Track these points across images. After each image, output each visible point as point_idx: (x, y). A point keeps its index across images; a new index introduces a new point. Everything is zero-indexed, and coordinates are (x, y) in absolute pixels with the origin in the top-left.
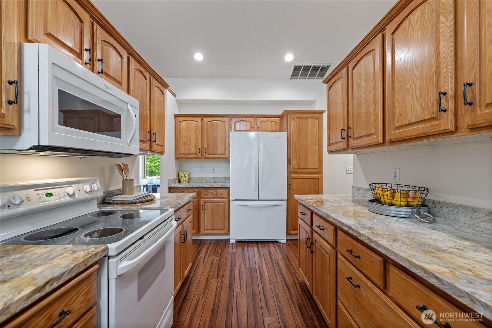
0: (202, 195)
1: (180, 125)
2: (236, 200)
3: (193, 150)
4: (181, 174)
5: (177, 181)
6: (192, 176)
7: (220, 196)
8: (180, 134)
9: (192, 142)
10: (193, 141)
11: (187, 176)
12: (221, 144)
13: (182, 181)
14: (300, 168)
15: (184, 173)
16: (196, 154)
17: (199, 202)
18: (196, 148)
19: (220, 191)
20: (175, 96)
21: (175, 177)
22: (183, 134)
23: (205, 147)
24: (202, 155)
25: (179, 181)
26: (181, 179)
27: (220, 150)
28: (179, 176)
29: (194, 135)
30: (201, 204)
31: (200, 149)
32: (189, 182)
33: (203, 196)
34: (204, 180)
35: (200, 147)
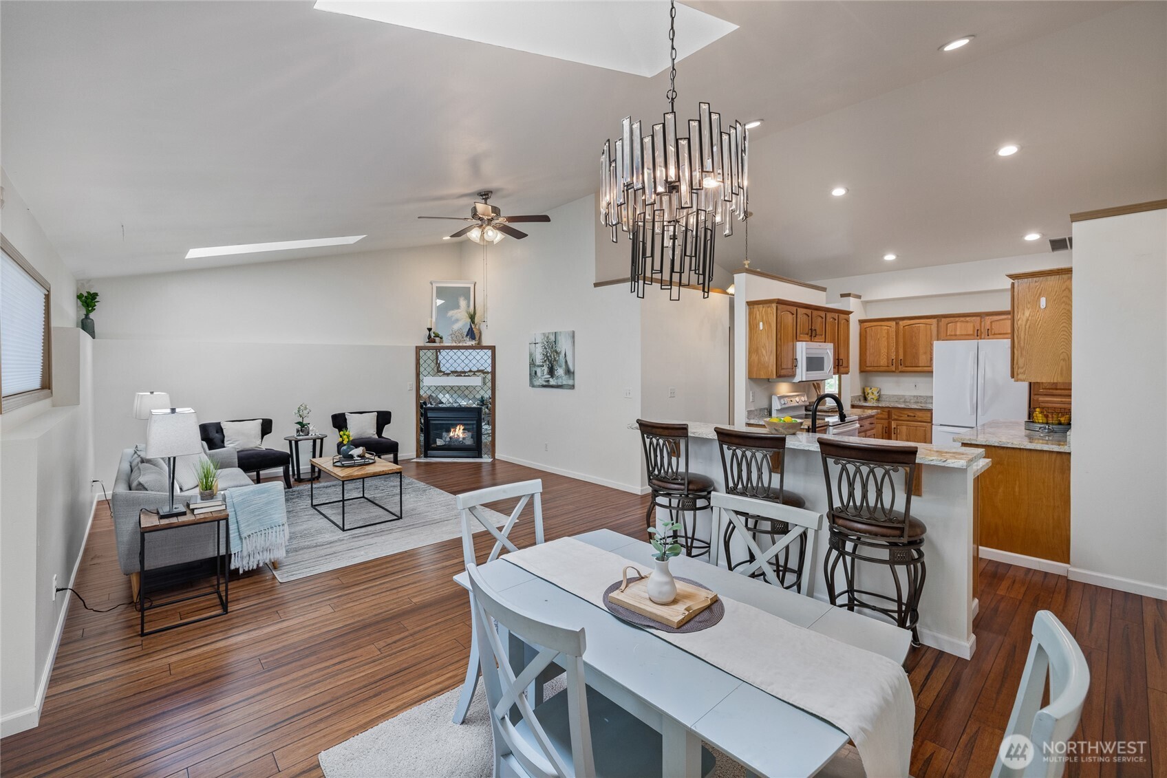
0: (894, 417)
1: (866, 331)
2: (941, 425)
3: (883, 362)
4: (868, 390)
5: (862, 399)
6: (882, 393)
7: (919, 419)
8: (866, 343)
9: (882, 352)
10: (884, 351)
11: (875, 393)
12: (925, 353)
13: (869, 399)
14: (1057, 389)
15: (871, 389)
16: (888, 366)
17: (890, 424)
18: (888, 359)
19: (919, 414)
20: (859, 297)
21: (859, 393)
22: (870, 343)
23: (901, 357)
24: (897, 368)
25: (865, 399)
26: (867, 396)
27: (923, 360)
28: (864, 393)
29: (886, 343)
30: (893, 427)
31: (894, 361)
32: (878, 400)
33: (896, 417)
34: (900, 399)
35: (894, 357)
